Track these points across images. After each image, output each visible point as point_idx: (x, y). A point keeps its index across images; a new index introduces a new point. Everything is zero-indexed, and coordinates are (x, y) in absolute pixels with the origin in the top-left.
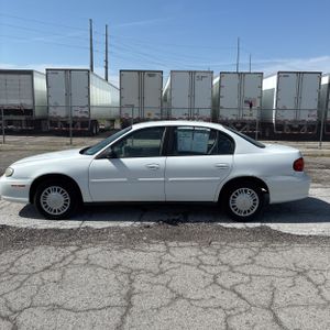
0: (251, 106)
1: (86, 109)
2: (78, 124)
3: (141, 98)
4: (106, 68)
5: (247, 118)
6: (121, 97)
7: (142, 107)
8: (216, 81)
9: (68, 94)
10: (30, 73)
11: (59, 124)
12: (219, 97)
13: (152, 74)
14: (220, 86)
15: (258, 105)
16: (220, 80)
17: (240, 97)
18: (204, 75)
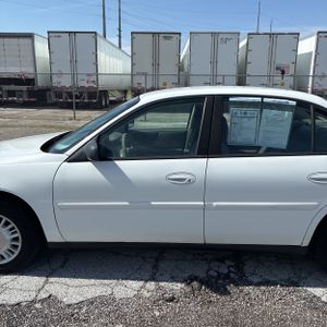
0: (283, 72)
1: (94, 78)
2: (86, 95)
3: (156, 64)
4: (120, 37)
6: (133, 64)
7: (156, 75)
8: (243, 43)
9: (73, 61)
10: (30, 36)
11: (65, 95)
12: (246, 63)
13: (168, 36)
14: (248, 50)
15: (291, 71)
16: (247, 44)
17: (270, 63)
18: (229, 36)
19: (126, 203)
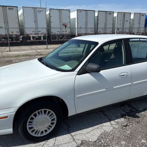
0: (66, 26)
3: (6, 22)
5: (64, 33)
7: (7, 28)
8: (48, 13)
12: (50, 22)
13: (11, 8)
14: (50, 17)
15: (69, 26)
16: (50, 13)
17: (60, 22)
18: (41, 10)
19: (104, 90)
